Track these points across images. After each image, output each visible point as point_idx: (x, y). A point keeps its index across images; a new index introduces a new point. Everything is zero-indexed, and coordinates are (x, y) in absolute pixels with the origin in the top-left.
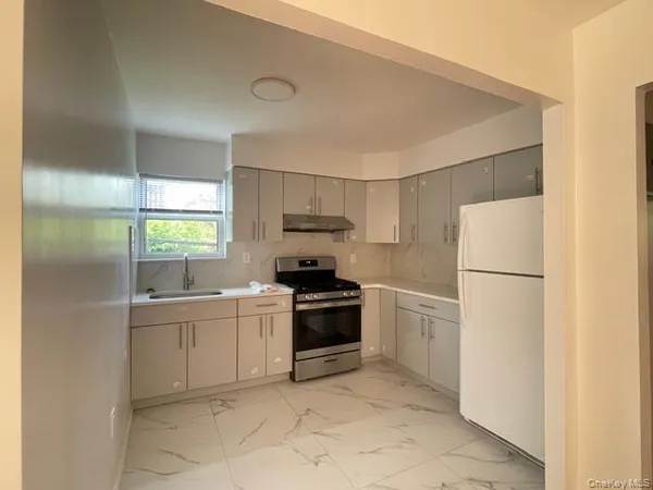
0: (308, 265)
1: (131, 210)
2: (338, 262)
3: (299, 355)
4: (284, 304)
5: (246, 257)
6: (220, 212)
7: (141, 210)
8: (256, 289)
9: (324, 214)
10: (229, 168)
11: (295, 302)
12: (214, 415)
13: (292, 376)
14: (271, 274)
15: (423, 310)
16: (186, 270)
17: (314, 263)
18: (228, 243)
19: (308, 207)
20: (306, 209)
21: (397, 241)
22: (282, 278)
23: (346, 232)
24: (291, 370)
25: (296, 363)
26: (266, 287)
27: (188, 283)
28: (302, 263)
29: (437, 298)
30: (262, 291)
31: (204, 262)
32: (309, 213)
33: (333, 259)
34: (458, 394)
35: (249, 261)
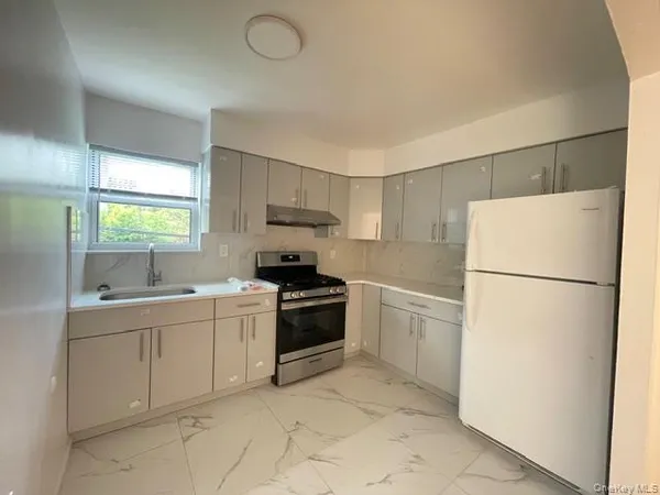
0: (290, 260)
1: (77, 189)
2: (319, 258)
3: (283, 358)
4: (267, 302)
5: (224, 251)
6: (195, 199)
7: (92, 189)
8: (235, 286)
9: (310, 207)
10: (207, 147)
11: (280, 300)
12: (184, 441)
13: (275, 380)
14: (252, 269)
15: (413, 309)
16: (152, 265)
17: (297, 258)
18: (203, 234)
19: (294, 199)
20: (291, 201)
21: (379, 238)
22: (264, 274)
23: (329, 227)
24: (273, 373)
25: (280, 367)
26: (247, 284)
27: (154, 279)
28: (285, 258)
29: (432, 297)
30: (244, 289)
31: (173, 255)
32: (293, 206)
33: (314, 254)
34: (458, 399)
35: (226, 255)
